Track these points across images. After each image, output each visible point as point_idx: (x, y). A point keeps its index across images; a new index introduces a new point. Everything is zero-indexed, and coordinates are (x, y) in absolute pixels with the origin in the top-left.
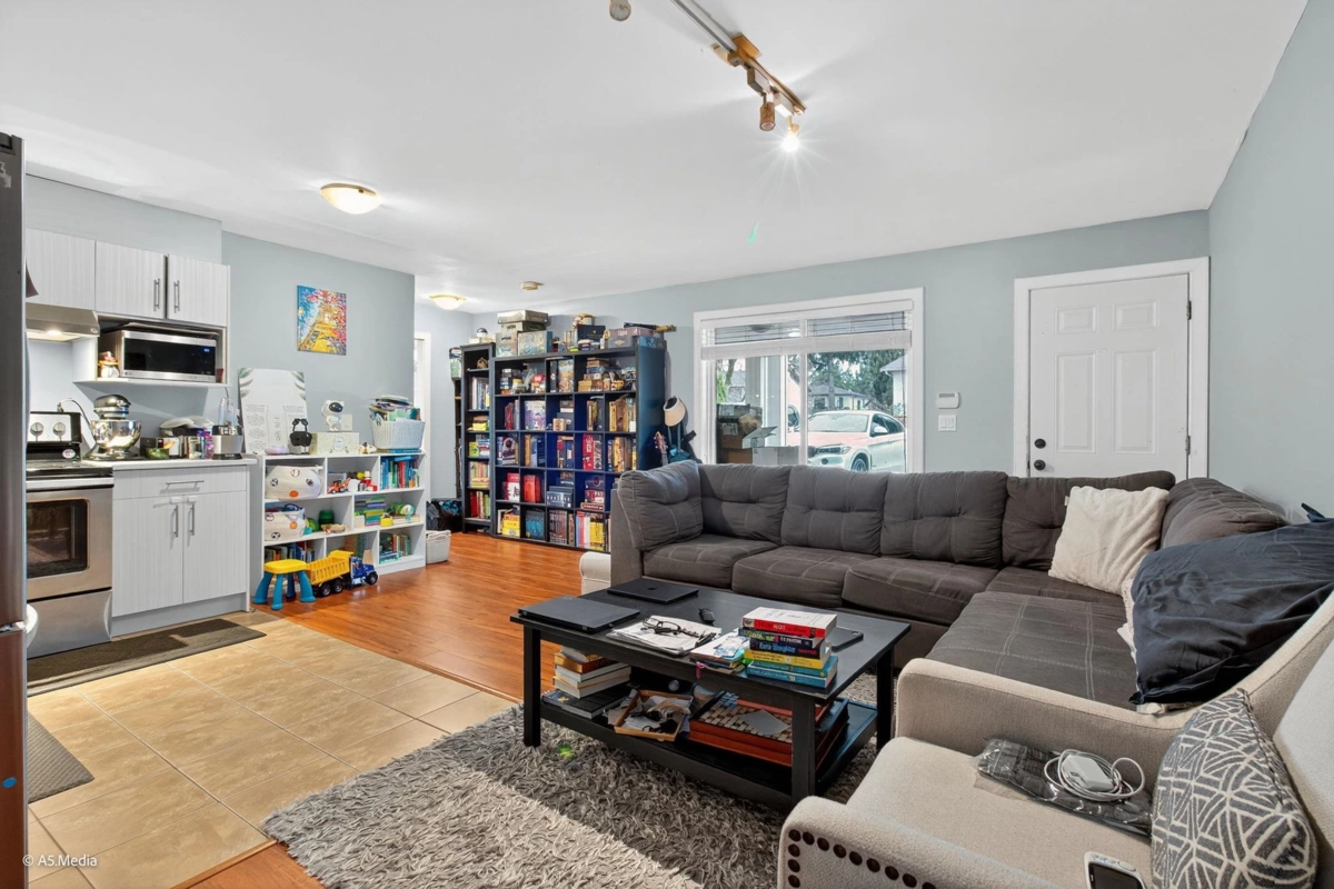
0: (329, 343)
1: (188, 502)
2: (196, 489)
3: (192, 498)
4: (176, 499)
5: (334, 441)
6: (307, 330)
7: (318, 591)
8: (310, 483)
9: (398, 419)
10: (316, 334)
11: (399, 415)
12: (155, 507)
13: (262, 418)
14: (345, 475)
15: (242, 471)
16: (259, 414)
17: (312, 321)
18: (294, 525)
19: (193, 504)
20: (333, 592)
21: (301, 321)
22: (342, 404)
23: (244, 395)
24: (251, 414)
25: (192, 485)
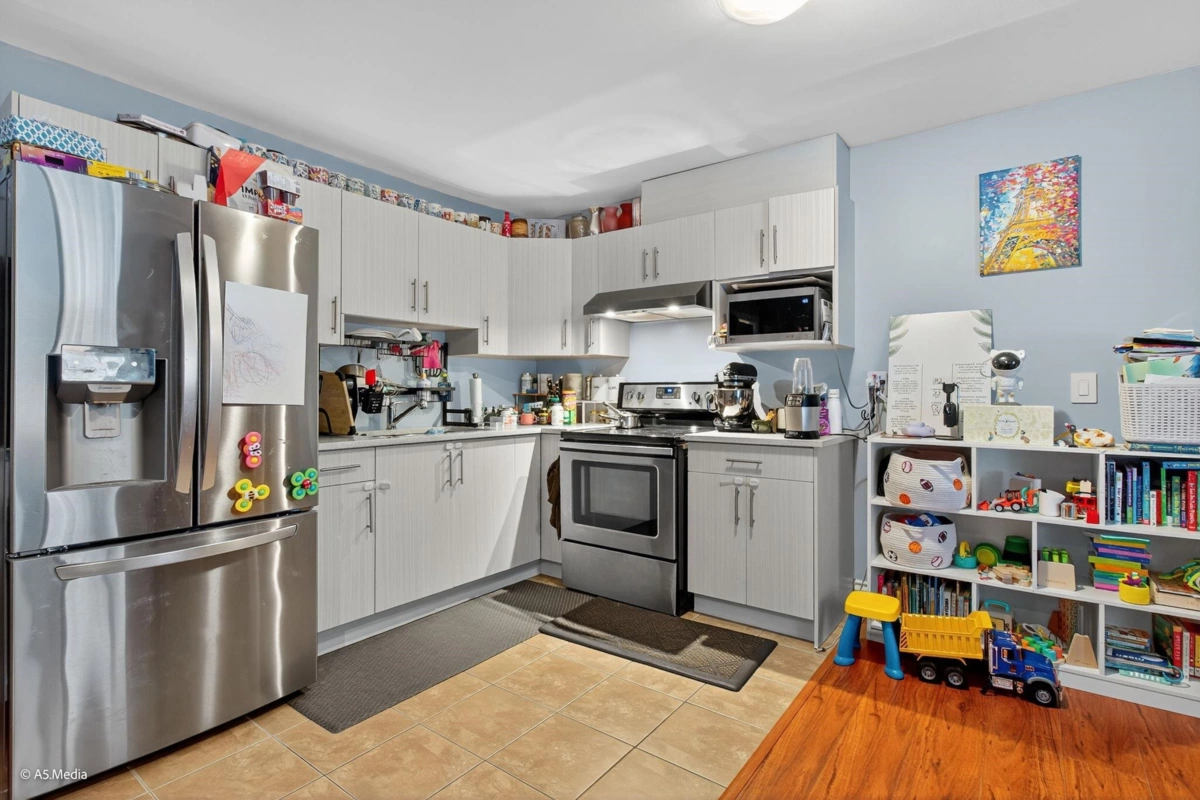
0: (1039, 251)
1: (747, 485)
2: (758, 471)
3: (754, 481)
4: (739, 479)
5: (996, 421)
6: (995, 241)
7: (912, 665)
8: (927, 486)
9: (1150, 379)
10: (1012, 243)
11: (1155, 370)
12: (721, 485)
13: (915, 384)
14: (1038, 483)
15: (807, 455)
16: (911, 377)
17: (1004, 223)
18: (915, 547)
19: (753, 488)
20: (941, 678)
21: (984, 229)
22: (1020, 354)
23: (892, 353)
24: (899, 377)
25: (754, 466)
